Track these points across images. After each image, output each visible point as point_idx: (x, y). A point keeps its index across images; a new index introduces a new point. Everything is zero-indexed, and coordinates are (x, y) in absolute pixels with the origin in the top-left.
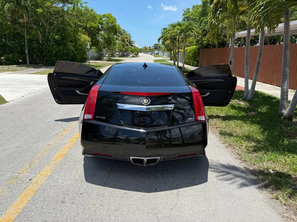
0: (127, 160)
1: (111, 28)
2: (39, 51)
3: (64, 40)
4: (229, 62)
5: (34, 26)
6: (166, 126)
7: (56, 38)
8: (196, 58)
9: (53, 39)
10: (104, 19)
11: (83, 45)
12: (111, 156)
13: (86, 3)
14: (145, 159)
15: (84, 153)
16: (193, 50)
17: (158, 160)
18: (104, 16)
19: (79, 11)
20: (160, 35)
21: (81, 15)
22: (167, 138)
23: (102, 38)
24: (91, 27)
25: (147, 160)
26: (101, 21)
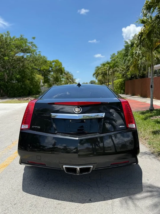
0: (61, 168)
1: (59, 70)
2: (5, 87)
3: (23, 78)
4: (150, 86)
5: (2, 69)
6: (98, 133)
7: (17, 77)
8: (122, 88)
9: (15, 78)
10: (53, 64)
11: (38, 82)
12: (45, 165)
13: (39, 52)
14: (78, 168)
15: (21, 162)
16: (120, 82)
17: (91, 169)
18: (53, 62)
19: (34, 58)
20: (94, 72)
21: (36, 60)
22: (100, 147)
23: (52, 78)
24: (44, 70)
25: (80, 169)
26: (51, 65)
